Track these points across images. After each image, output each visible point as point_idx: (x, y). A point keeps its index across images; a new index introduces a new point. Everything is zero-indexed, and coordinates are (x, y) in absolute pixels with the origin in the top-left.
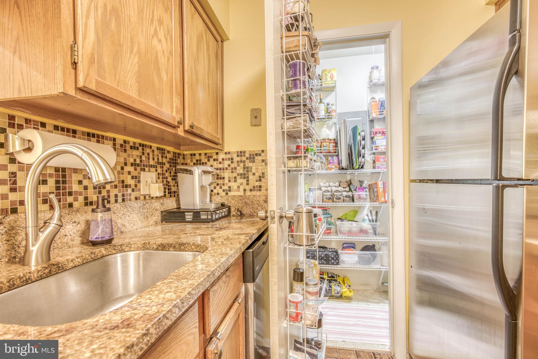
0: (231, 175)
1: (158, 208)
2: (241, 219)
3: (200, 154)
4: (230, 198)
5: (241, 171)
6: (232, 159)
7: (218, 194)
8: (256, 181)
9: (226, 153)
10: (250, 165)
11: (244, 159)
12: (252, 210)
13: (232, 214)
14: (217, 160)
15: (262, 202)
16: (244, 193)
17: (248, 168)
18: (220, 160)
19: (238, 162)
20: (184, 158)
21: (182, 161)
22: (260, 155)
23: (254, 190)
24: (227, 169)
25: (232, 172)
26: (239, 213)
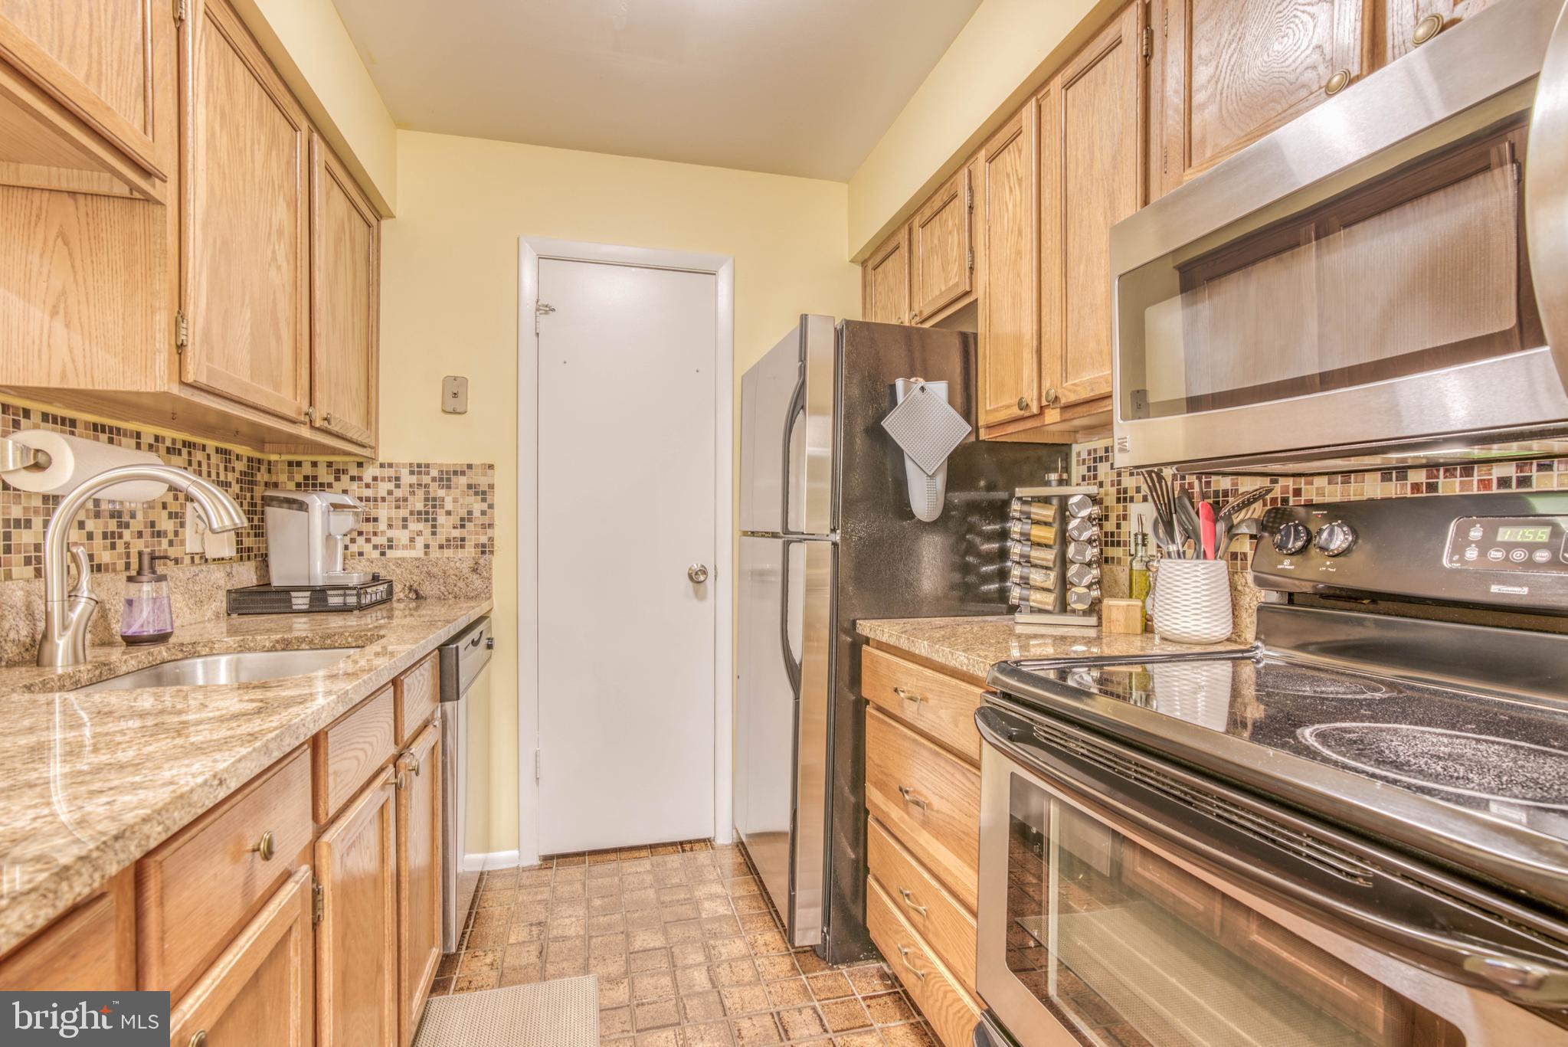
0: (393, 513)
1: (222, 583)
2: (417, 608)
3: (314, 464)
4: (391, 564)
5: (420, 506)
6: (398, 479)
7: (361, 554)
8: (454, 528)
9: (382, 466)
10: (441, 493)
11: (426, 479)
12: (442, 588)
13: (395, 598)
14: (360, 479)
15: (466, 571)
16: (426, 554)
17: (434, 499)
18: (367, 479)
19: (411, 486)
20: (269, 471)
21: (266, 477)
22: (463, 473)
23: (448, 547)
24: (383, 499)
25: (397, 507)
26: (413, 595)
